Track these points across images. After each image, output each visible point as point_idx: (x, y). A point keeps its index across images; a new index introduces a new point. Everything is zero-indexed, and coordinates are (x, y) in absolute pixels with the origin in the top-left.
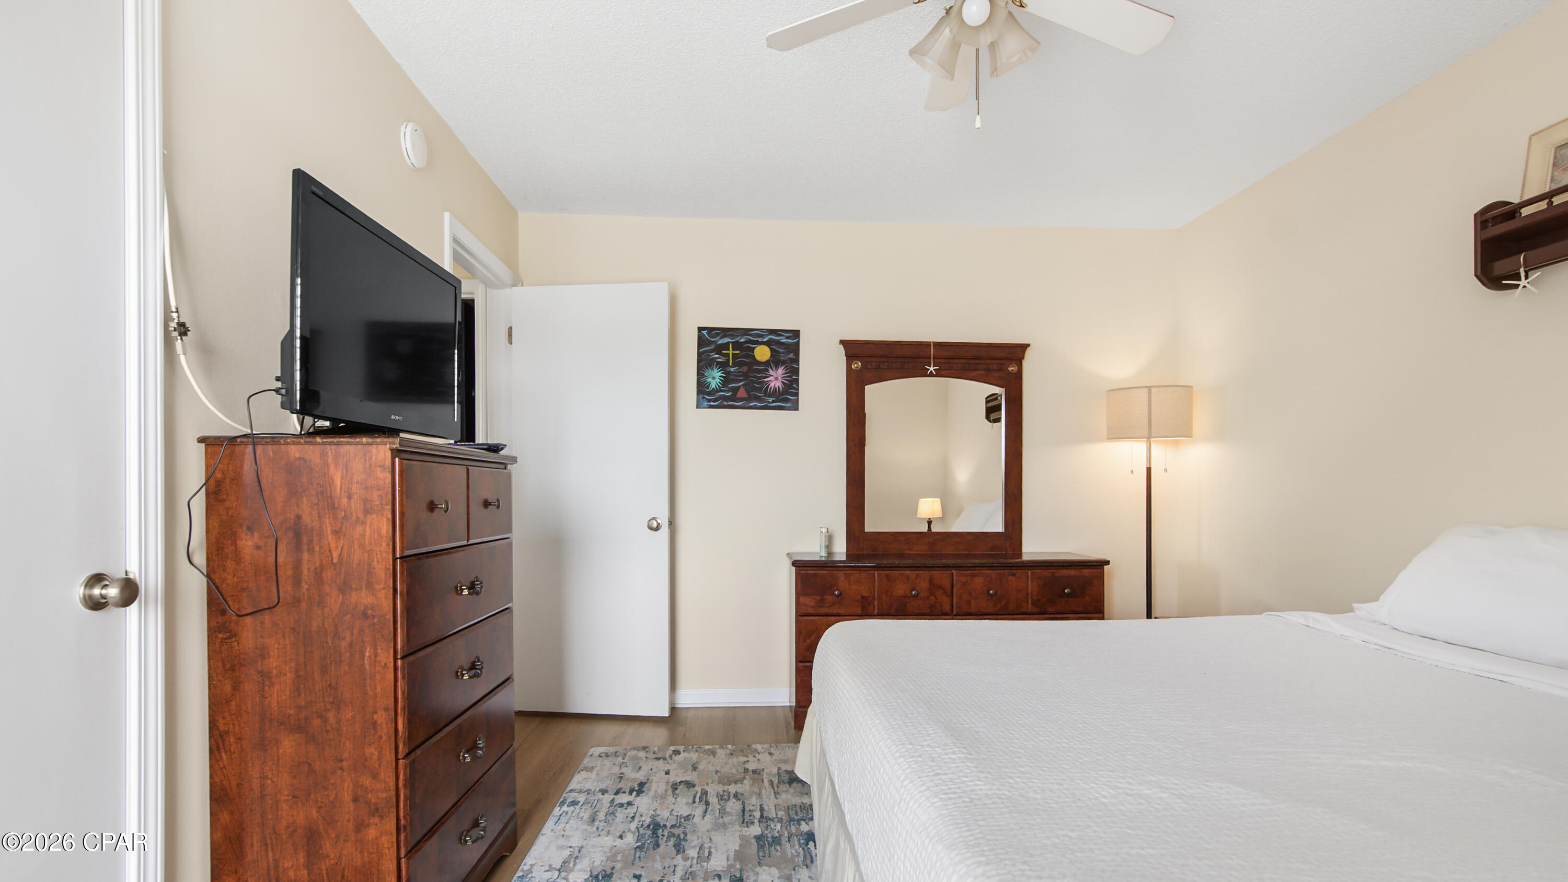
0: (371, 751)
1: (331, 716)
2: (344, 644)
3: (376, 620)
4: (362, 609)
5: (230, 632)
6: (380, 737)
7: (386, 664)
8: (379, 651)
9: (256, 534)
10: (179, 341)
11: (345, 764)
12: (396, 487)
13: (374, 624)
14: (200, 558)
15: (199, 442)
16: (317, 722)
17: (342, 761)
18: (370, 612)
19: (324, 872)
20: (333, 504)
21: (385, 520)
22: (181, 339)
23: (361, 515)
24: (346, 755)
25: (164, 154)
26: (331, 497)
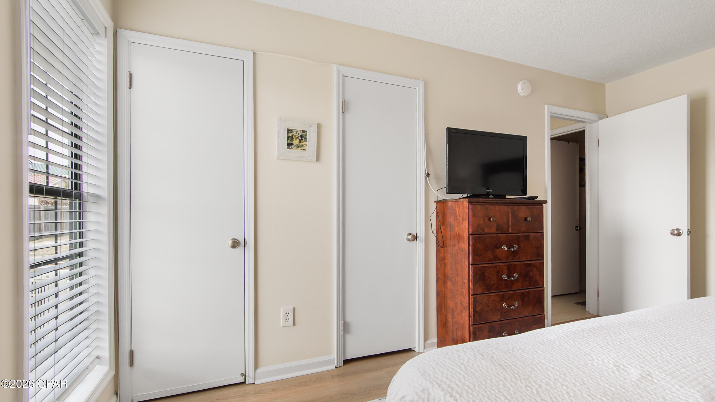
0: (464, 290)
1: (456, 278)
2: (459, 258)
3: (465, 252)
4: (462, 249)
5: (440, 251)
6: (465, 287)
7: (467, 266)
8: (465, 261)
9: (444, 226)
10: (428, 178)
11: (459, 293)
12: (469, 213)
13: (464, 253)
14: (435, 232)
15: (435, 202)
16: (454, 279)
17: (458, 291)
18: (464, 250)
19: (455, 322)
20: (457, 218)
21: (466, 223)
22: (428, 177)
23: (462, 222)
24: (459, 290)
25: (425, 133)
26: (457, 216)
